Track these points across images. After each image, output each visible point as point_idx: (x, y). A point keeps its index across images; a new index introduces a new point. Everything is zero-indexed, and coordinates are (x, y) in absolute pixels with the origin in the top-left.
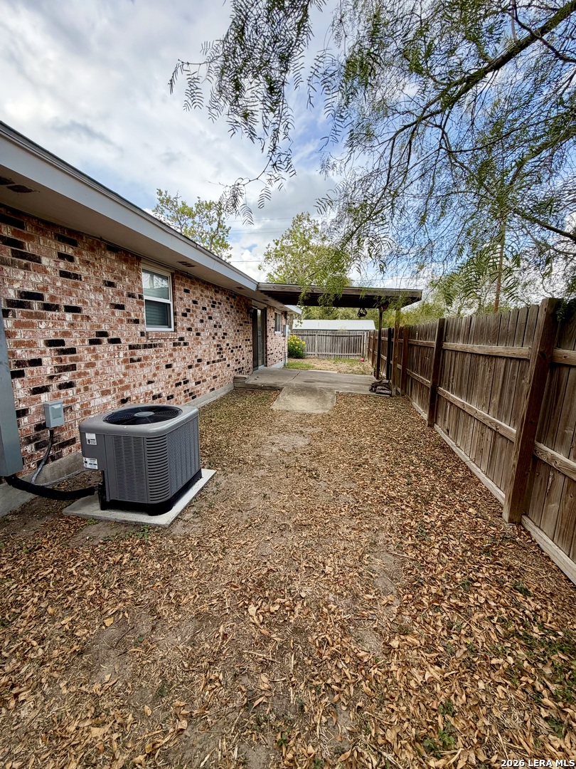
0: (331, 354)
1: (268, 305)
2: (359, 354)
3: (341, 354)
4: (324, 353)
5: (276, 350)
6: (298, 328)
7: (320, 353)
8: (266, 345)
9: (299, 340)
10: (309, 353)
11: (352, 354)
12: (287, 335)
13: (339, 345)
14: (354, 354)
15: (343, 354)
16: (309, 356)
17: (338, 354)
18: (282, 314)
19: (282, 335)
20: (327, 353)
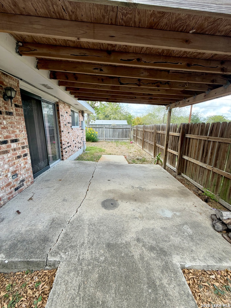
0: (113, 138)
1: (60, 100)
2: (128, 138)
3: (118, 139)
4: (109, 138)
5: (75, 142)
6: (93, 123)
7: (106, 138)
8: (61, 140)
9: (93, 131)
10: (99, 138)
11: (124, 139)
12: (84, 128)
13: (117, 134)
14: (126, 139)
15: (120, 139)
16: (100, 140)
17: (117, 139)
18: (79, 112)
19: (81, 128)
20: (110, 138)
